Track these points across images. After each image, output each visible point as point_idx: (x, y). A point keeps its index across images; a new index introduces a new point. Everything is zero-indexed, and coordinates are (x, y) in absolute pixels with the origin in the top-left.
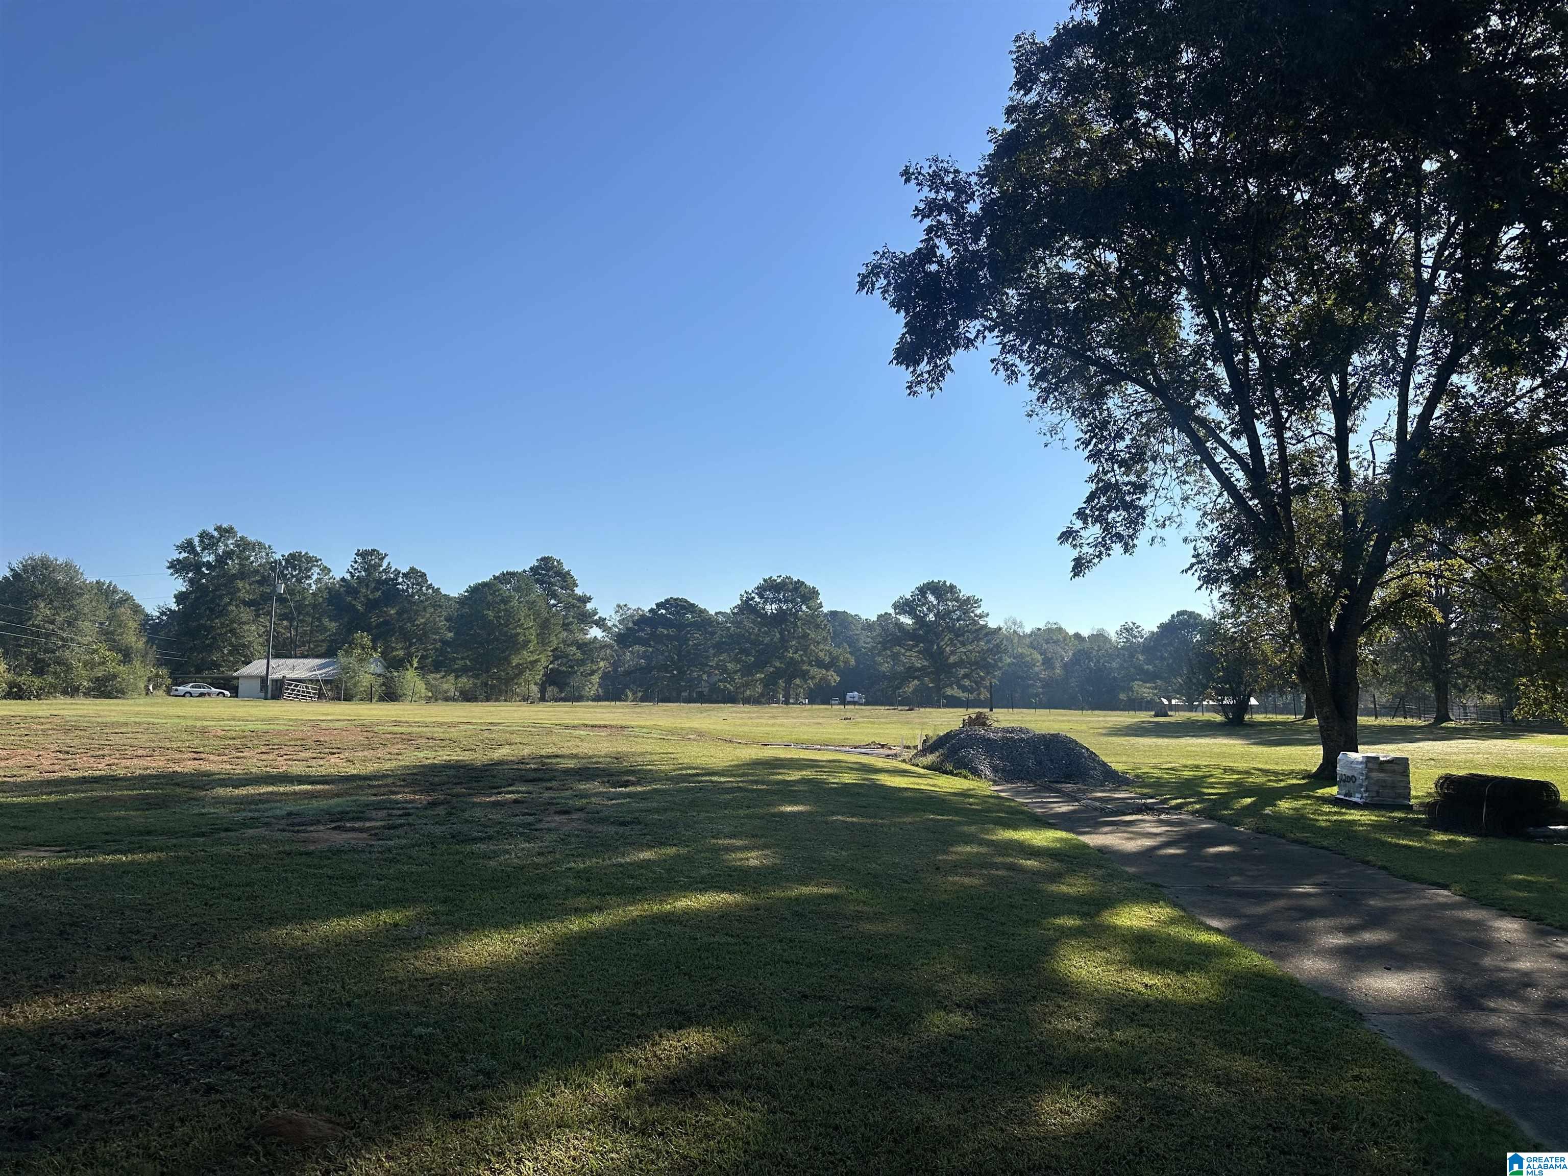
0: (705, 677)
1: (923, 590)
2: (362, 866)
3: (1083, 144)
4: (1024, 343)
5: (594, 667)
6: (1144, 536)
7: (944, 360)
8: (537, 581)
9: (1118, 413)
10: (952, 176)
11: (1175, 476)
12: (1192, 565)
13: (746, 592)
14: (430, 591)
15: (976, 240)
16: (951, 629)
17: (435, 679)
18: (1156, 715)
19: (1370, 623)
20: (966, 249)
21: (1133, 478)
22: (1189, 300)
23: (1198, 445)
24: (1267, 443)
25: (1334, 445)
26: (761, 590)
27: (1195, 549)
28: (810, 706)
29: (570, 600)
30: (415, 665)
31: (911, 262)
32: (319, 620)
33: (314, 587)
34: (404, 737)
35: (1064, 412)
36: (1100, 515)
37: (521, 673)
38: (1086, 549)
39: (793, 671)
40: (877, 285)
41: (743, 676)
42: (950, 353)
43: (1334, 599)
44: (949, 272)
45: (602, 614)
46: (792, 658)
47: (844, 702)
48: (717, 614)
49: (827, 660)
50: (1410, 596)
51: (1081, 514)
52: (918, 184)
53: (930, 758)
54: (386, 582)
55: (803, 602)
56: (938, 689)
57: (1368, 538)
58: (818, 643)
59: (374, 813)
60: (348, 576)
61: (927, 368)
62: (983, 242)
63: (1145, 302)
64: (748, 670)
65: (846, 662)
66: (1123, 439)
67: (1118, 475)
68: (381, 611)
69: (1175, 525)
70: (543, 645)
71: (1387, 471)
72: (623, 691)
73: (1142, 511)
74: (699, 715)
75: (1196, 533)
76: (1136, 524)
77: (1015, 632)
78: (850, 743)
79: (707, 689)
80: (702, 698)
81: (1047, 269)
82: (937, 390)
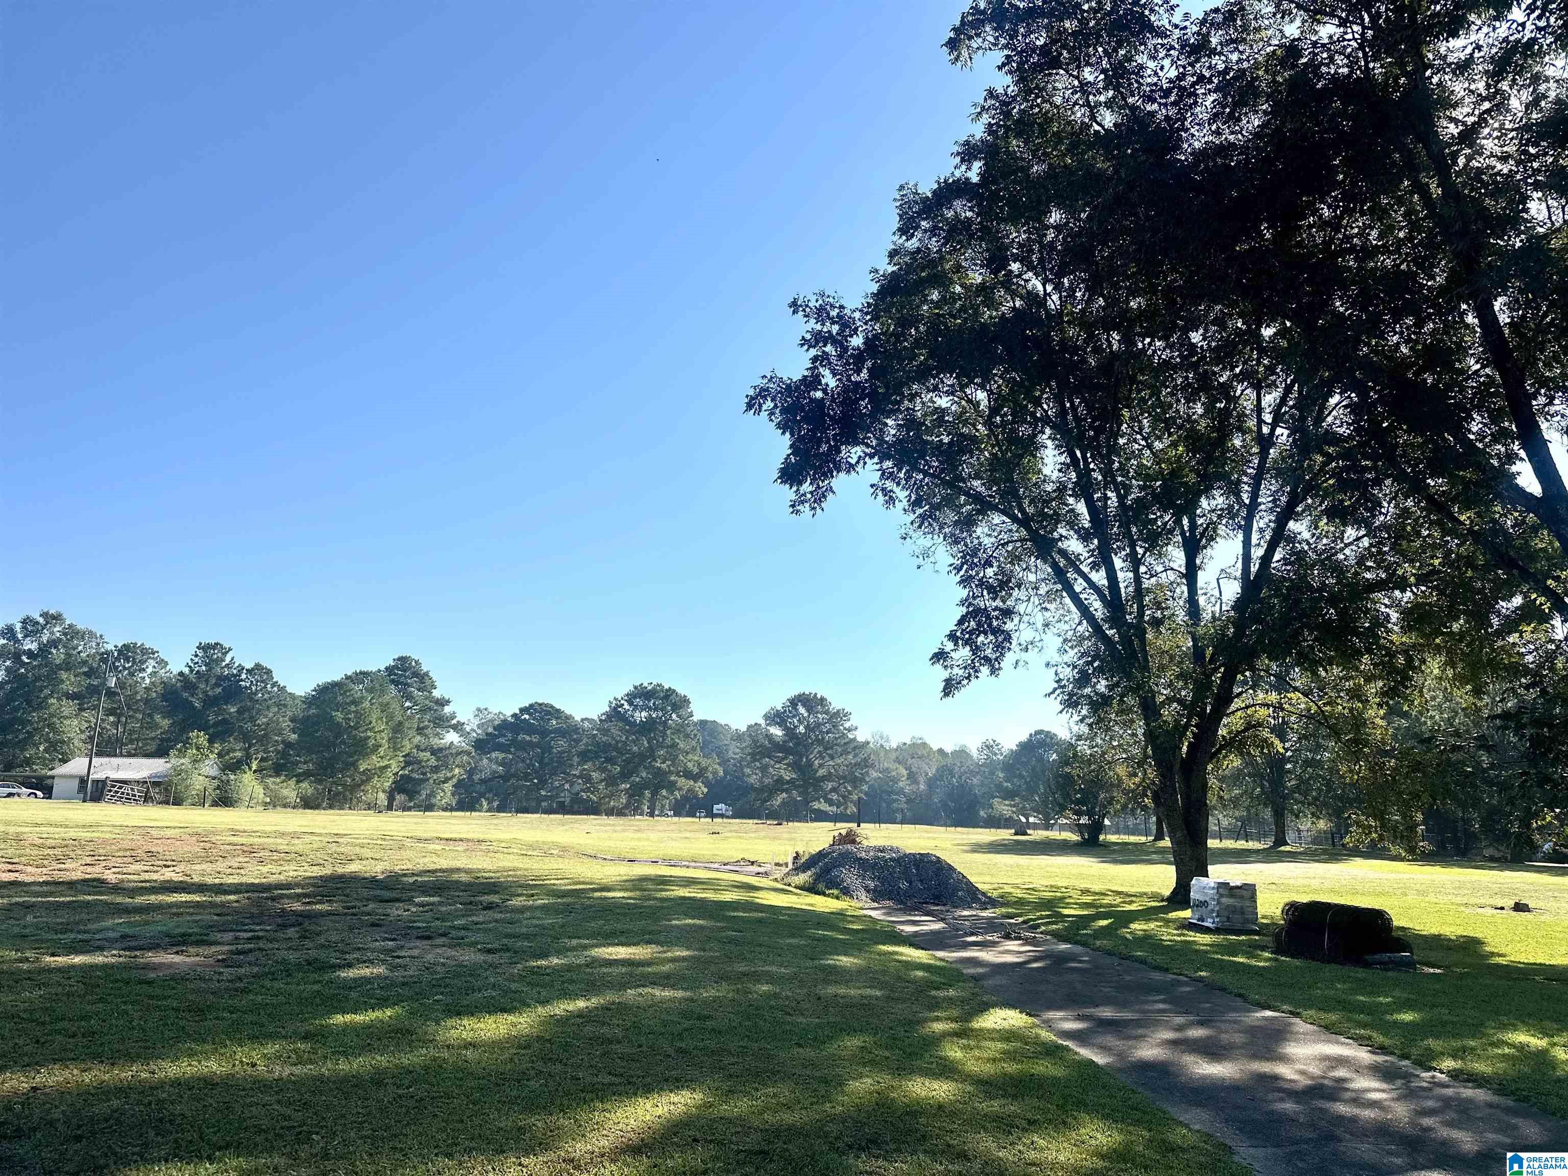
0: (567, 786)
1: (794, 702)
2: (211, 997)
3: (958, 289)
4: (900, 470)
5: (449, 775)
6: (1009, 658)
7: (826, 482)
8: (393, 681)
9: (987, 541)
10: (837, 310)
11: (1037, 602)
12: (1055, 690)
13: (616, 699)
14: (276, 689)
15: (858, 372)
16: (820, 742)
17: (274, 783)
18: (1016, 834)
19: (1219, 751)
20: (849, 380)
21: (998, 603)
22: (1054, 439)
23: (1060, 574)
24: (1124, 577)
25: (1184, 581)
26: (631, 698)
27: (1056, 674)
28: (676, 819)
29: (427, 702)
30: (254, 767)
31: (797, 388)
32: (150, 716)
33: (148, 681)
34: (245, 849)
35: (936, 537)
36: (970, 639)
37: (369, 779)
38: (956, 670)
39: (660, 782)
40: (764, 407)
41: (607, 786)
42: (832, 477)
43: (1187, 725)
44: (833, 400)
45: (460, 717)
46: (659, 768)
47: (713, 816)
48: (582, 720)
49: (696, 770)
50: (1254, 726)
51: (952, 636)
52: (805, 316)
53: (803, 878)
54: (227, 678)
55: (673, 710)
56: (806, 802)
57: (1216, 670)
58: (687, 753)
59: (219, 935)
60: (186, 671)
61: (811, 489)
62: (864, 374)
63: (1013, 440)
64: (611, 781)
65: (715, 773)
66: (991, 566)
67: (986, 602)
68: (219, 709)
69: (1036, 650)
70: (395, 750)
71: (1233, 608)
72: (478, 800)
73: (1008, 637)
74: (561, 828)
75: (1056, 658)
76: (1003, 648)
77: (882, 746)
78: (719, 859)
79: (568, 800)
80: (563, 809)
81: (923, 403)
82: (819, 511)
